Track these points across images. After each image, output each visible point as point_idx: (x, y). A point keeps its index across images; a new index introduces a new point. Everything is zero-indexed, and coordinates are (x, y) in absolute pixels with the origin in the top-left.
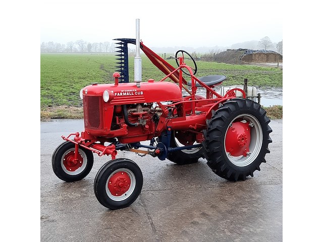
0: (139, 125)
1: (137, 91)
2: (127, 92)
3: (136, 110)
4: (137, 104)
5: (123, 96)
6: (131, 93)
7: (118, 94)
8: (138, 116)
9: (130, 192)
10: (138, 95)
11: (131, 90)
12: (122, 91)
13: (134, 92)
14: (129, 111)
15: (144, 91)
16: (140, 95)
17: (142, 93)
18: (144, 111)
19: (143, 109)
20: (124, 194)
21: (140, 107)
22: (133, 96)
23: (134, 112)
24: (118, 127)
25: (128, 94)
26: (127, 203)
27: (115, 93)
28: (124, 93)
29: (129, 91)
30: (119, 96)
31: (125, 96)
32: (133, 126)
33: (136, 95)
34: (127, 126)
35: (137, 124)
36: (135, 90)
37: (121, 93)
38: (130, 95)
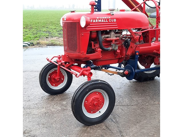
0: (112, 50)
1: (111, 19)
2: (102, 19)
3: (109, 36)
4: (111, 31)
5: (98, 23)
6: (105, 20)
7: (94, 21)
8: (111, 41)
9: (103, 110)
10: (111, 22)
11: (105, 18)
12: (98, 18)
13: (108, 20)
14: (103, 36)
15: (117, 19)
16: (114, 22)
17: (115, 20)
18: (116, 37)
19: (116, 35)
20: (98, 112)
21: (113, 33)
22: (106, 23)
23: (108, 37)
24: (93, 51)
25: (103, 21)
26: (100, 119)
27: (91, 20)
28: (99, 20)
29: (104, 18)
30: (95, 23)
31: (100, 23)
32: (108, 50)
33: (110, 22)
34: (101, 50)
35: (110, 48)
36: (110, 18)
37: (96, 20)
38: (105, 21)
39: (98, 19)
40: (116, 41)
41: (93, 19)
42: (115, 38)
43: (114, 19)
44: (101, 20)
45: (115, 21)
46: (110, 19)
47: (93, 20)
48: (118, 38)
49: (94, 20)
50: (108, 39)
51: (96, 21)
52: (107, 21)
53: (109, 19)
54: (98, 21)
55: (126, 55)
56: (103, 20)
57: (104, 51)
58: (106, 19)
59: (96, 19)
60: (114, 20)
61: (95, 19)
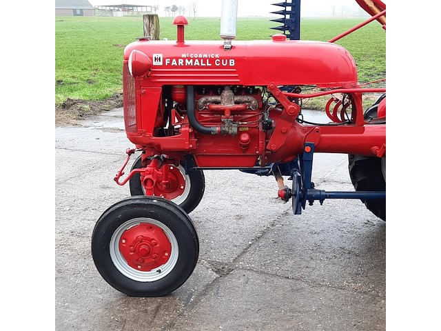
0: (220, 132)
1: (220, 58)
2: (194, 59)
3: (219, 99)
5: (184, 66)
6: (205, 62)
7: (174, 63)
10: (221, 67)
11: (205, 56)
12: (184, 56)
13: (212, 60)
14: (203, 100)
15: (237, 60)
16: (228, 66)
17: (232, 63)
19: (237, 98)
21: (227, 93)
22: (207, 67)
25: (197, 63)
27: (167, 60)
28: (187, 61)
29: (200, 56)
30: (174, 67)
31: (189, 67)
32: (209, 133)
33: (218, 67)
34: (190, 130)
35: (217, 129)
36: (217, 56)
37: (179, 60)
38: (202, 64)
39: (184, 59)
40: (233, 112)
41: (171, 59)
42: (231, 106)
43: (230, 60)
44: (191, 61)
45: (231, 65)
46: (217, 58)
47: (171, 61)
48: (240, 106)
49: (174, 60)
50: (215, 106)
51: (180, 63)
52: (208, 64)
53: (215, 59)
54: (184, 63)
55: (266, 150)
56: (197, 60)
57: (198, 134)
58: (208, 58)
59: (181, 58)
60: (230, 62)
61: (177, 60)
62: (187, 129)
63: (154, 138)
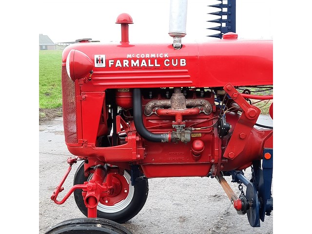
0: (171, 140)
1: (170, 58)
2: (141, 60)
3: (168, 102)
5: (130, 68)
6: (153, 62)
7: (119, 64)
8: (172, 117)
10: (171, 67)
11: (153, 56)
12: (129, 56)
13: (161, 61)
14: (151, 104)
15: (189, 60)
16: (179, 67)
17: (183, 63)
18: (188, 107)
19: (189, 102)
21: (178, 96)
22: (155, 68)
24: (116, 140)
25: (144, 63)
27: (110, 61)
28: (132, 61)
29: (148, 56)
30: (119, 69)
31: (135, 68)
32: (158, 141)
33: (167, 68)
34: (138, 139)
35: (167, 136)
36: (166, 55)
37: (124, 61)
38: (150, 65)
39: (130, 60)
40: (185, 117)
41: (115, 60)
42: (183, 110)
43: (181, 60)
44: (138, 61)
45: (181, 65)
46: (166, 58)
47: (115, 63)
48: (193, 110)
49: (118, 61)
50: (164, 111)
51: (124, 64)
52: (156, 65)
53: (164, 59)
54: (130, 64)
55: (222, 158)
56: (144, 61)
57: (146, 142)
58: (156, 58)
59: (126, 59)
60: (181, 62)
61: (122, 60)
62: (134, 137)
63: (97, 148)
